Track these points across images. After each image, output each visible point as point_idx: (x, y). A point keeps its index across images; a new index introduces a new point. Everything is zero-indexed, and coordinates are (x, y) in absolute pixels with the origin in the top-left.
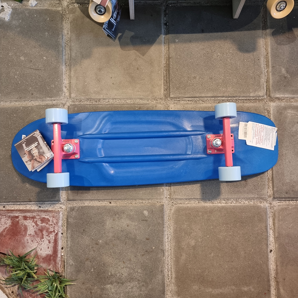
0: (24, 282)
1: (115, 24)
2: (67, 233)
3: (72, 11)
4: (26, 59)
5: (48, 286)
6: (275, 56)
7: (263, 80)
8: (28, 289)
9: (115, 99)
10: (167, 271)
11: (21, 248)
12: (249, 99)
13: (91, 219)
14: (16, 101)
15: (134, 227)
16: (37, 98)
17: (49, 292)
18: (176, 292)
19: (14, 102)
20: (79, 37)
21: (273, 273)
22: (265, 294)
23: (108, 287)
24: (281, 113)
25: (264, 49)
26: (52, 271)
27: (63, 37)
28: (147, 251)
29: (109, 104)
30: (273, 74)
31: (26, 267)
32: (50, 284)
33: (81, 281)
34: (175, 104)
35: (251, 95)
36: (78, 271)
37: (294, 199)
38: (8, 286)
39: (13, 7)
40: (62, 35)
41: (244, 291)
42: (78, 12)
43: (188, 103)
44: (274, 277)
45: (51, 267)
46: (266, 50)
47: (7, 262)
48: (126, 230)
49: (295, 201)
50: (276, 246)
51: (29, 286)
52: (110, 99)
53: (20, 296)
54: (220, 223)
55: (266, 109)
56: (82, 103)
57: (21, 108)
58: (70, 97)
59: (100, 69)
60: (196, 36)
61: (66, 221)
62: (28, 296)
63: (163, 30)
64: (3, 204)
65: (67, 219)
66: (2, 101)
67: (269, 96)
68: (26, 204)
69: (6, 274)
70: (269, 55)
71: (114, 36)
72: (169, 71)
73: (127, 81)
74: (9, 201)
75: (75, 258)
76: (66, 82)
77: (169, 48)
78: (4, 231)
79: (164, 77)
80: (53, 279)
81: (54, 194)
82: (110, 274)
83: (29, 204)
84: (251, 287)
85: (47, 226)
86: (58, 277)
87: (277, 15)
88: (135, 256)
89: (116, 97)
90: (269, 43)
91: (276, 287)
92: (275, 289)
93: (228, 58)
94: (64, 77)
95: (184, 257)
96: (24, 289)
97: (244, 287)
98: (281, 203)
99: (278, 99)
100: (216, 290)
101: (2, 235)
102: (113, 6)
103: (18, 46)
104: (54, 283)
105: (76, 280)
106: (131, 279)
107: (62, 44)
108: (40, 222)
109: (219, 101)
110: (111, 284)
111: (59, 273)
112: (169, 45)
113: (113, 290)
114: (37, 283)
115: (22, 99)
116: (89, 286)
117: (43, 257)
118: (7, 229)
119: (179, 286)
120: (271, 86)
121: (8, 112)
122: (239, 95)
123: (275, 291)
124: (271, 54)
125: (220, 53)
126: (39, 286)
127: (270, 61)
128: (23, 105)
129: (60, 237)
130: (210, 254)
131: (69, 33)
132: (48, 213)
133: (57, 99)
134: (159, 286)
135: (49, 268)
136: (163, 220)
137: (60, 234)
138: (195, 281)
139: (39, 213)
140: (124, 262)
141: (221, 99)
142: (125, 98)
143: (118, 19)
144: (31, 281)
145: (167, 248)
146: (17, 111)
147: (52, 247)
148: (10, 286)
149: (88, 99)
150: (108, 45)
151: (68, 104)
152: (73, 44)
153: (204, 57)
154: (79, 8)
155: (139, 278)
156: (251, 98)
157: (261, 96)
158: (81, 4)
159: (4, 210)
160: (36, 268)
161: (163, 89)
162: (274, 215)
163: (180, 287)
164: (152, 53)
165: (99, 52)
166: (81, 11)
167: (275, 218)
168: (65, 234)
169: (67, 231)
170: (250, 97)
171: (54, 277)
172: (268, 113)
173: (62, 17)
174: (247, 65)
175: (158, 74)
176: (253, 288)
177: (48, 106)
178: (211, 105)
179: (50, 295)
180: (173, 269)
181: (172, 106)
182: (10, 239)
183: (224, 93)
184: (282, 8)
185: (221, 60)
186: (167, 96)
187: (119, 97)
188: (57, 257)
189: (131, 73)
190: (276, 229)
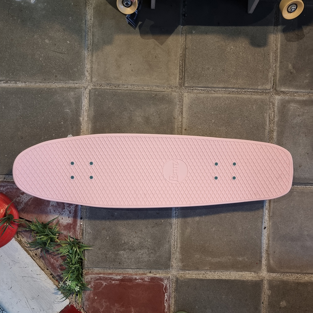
0: (48, 245)
1: (137, 13)
4: (50, 42)
5: (68, 249)
6: (284, 51)
7: (271, 74)
8: (51, 251)
9: (134, 85)
10: (173, 241)
11: (44, 216)
12: (257, 91)
14: (41, 82)
16: (60, 80)
17: (70, 255)
18: (180, 259)
19: (39, 83)
20: (102, 23)
21: (264, 246)
22: (257, 263)
23: (121, 253)
24: (284, 106)
25: (274, 45)
26: (72, 238)
27: (87, 22)
28: (156, 224)
29: (128, 90)
30: (281, 69)
31: (50, 233)
32: (70, 248)
33: (97, 247)
34: (189, 93)
35: (259, 88)
36: (95, 238)
38: (32, 249)
40: (86, 20)
41: (239, 260)
43: (201, 93)
44: (266, 250)
45: (71, 234)
46: (276, 45)
47: (33, 227)
50: (269, 224)
51: (52, 249)
52: (128, 84)
53: (43, 257)
55: (272, 102)
56: (102, 88)
57: (46, 89)
58: (91, 81)
59: (120, 56)
60: (212, 28)
62: (50, 258)
63: (181, 21)
66: (28, 81)
67: (275, 89)
69: (30, 239)
70: (279, 50)
71: (135, 25)
72: (185, 61)
73: (145, 68)
75: (93, 227)
76: (88, 66)
77: (186, 39)
78: (29, 201)
79: (179, 66)
82: (123, 242)
84: (245, 258)
86: (76, 243)
87: (288, 16)
88: (146, 228)
89: (134, 83)
90: (279, 39)
91: (267, 258)
92: (266, 260)
93: (240, 52)
94: (86, 62)
95: (189, 230)
96: (47, 251)
97: (240, 258)
99: (283, 92)
100: (215, 259)
101: (28, 204)
103: (43, 29)
104: (74, 248)
105: (93, 246)
106: (141, 247)
107: (85, 29)
109: (229, 91)
110: (124, 251)
111: (78, 240)
112: (186, 35)
113: (125, 256)
114: (58, 247)
115: (47, 80)
117: (64, 225)
118: (32, 199)
119: (182, 255)
121: (33, 92)
122: (248, 87)
123: (265, 261)
124: (281, 50)
125: (233, 47)
126: (61, 250)
127: (279, 56)
128: (47, 87)
130: (212, 228)
131: (92, 19)
133: (79, 82)
134: (165, 253)
135: (69, 235)
137: (80, 206)
138: (197, 250)
140: (136, 232)
141: (231, 90)
142: (142, 85)
143: (140, 8)
144: (54, 245)
145: (174, 222)
146: (42, 91)
147: (72, 217)
148: (34, 249)
149: (108, 84)
150: (129, 33)
151: (89, 88)
152: (95, 30)
153: (219, 50)
155: (148, 246)
156: (259, 91)
157: (268, 89)
160: (57, 235)
161: (178, 78)
163: (184, 255)
164: (170, 42)
165: (120, 39)
170: (258, 89)
171: (73, 243)
172: (273, 105)
173: (86, 2)
174: (257, 59)
175: (174, 63)
176: (247, 258)
177: (71, 88)
178: (222, 95)
179: (70, 257)
180: (178, 240)
181: (186, 94)
182: (34, 208)
183: (234, 84)
184: (293, 10)
185: (234, 53)
186: (182, 85)
187: (137, 84)
188: (77, 226)
189: (149, 61)
190: (271, 210)
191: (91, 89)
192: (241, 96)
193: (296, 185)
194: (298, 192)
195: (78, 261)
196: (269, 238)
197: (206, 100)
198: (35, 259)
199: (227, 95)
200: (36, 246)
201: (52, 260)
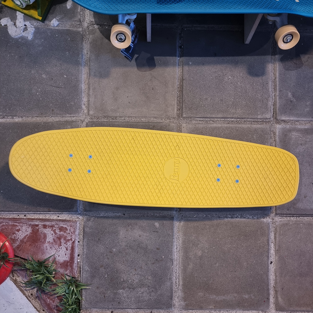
0: (43, 285)
1: (133, 47)
2: (83, 242)
3: (92, 32)
4: (47, 77)
5: (65, 289)
6: (283, 80)
7: (270, 103)
8: (47, 291)
9: (131, 117)
10: (175, 279)
11: (40, 254)
12: (257, 120)
13: (106, 229)
15: (146, 237)
16: (57, 114)
17: (66, 294)
18: (183, 298)
19: (36, 118)
20: (98, 57)
21: (272, 283)
22: (264, 301)
23: (120, 292)
24: (286, 135)
25: (273, 74)
26: (68, 276)
27: (83, 56)
28: (157, 260)
29: (125, 122)
30: (280, 98)
31: (46, 271)
32: (67, 288)
33: (95, 285)
34: (187, 124)
35: (259, 117)
36: (93, 277)
37: (295, 216)
38: (28, 289)
39: (35, 26)
40: (82, 55)
41: (245, 298)
42: (98, 33)
43: (199, 123)
44: (274, 287)
45: (68, 272)
46: (275, 75)
47: (28, 266)
48: (138, 240)
49: (296, 218)
50: (276, 258)
51: (48, 289)
52: (126, 116)
53: (39, 298)
54: (225, 236)
55: (273, 131)
56: (100, 120)
57: (42, 123)
58: (88, 114)
59: (117, 89)
60: (209, 59)
61: (82, 231)
62: (46, 298)
63: (178, 52)
64: (24, 213)
65: (84, 229)
66: (25, 116)
67: (276, 118)
68: (45, 214)
69: (25, 278)
70: (277, 79)
71: (131, 58)
72: (182, 92)
73: (142, 100)
74: (30, 210)
75: (91, 265)
76: (85, 100)
77: (183, 70)
78: (25, 238)
79: (177, 97)
80: (70, 283)
81: (72, 205)
82: (122, 280)
83: (49, 214)
84: (252, 295)
85: (65, 234)
86: (74, 282)
88: (146, 265)
89: (131, 115)
90: (277, 69)
91: (275, 296)
92: (274, 298)
93: (238, 81)
94: (83, 95)
95: (191, 266)
96: (43, 291)
97: (246, 295)
98: (283, 219)
99: (284, 121)
100: (219, 296)
101: (23, 241)
102: (132, 30)
103: (40, 64)
104: (70, 287)
105: (91, 284)
106: (142, 285)
107: (82, 63)
108: (59, 230)
109: (229, 121)
110: (123, 289)
111: (75, 278)
112: (183, 67)
113: (125, 295)
114: (55, 287)
115: (44, 115)
116: (103, 290)
117: (61, 263)
118: (28, 236)
119: (185, 293)
120: (277, 109)
121: (30, 127)
122: (247, 116)
124: (279, 79)
125: (231, 77)
126: (57, 289)
127: (277, 85)
128: (44, 121)
129: (77, 245)
130: (216, 264)
131: (89, 53)
132: (66, 223)
133: (76, 115)
134: (167, 292)
135: (66, 273)
136: (173, 232)
137: (77, 242)
138: (200, 288)
139: (58, 223)
140: (135, 269)
141: (230, 120)
142: (140, 117)
143: (136, 42)
144: (50, 284)
145: (175, 257)
146: (38, 126)
147: (69, 254)
148: (30, 288)
149: (105, 117)
150: (125, 66)
151: (86, 121)
152: (92, 64)
153: (216, 80)
154: (99, 30)
155: (149, 284)
157: (268, 119)
158: (100, 26)
159: (25, 219)
160: (54, 273)
161: (176, 108)
162: (276, 229)
163: (187, 293)
164: (166, 74)
165: (117, 72)
166: (101, 32)
167: (276, 232)
168: (81, 243)
169: (83, 240)
170: (258, 119)
171: (70, 281)
172: (274, 134)
173: (83, 37)
174: (256, 88)
175: (172, 94)
176: (254, 295)
177: (68, 122)
178: (221, 125)
179: (67, 297)
180: (180, 277)
181: (184, 125)
182: (30, 245)
183: (234, 114)
184: (288, 40)
185: (231, 83)
186: (180, 115)
187: (134, 116)
188: (74, 263)
189: (146, 93)
190: (277, 243)
191: (88, 122)
192: (240, 125)
193: (302, 216)
194: (304, 224)
195: (75, 301)
196: (276, 273)
197: (205, 130)
198: (30, 299)
199: (226, 125)
200: (32, 286)
201: (48, 300)
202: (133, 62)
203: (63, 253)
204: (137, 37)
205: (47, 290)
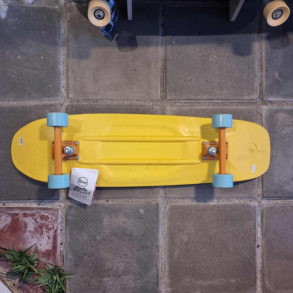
0: (25, 276)
1: (113, 25)
2: (66, 230)
3: (70, 10)
4: (23, 59)
5: (48, 279)
6: (269, 60)
7: (257, 84)
9: (113, 100)
10: (161, 265)
11: (21, 243)
12: (243, 102)
13: (89, 217)
14: (14, 101)
15: (130, 224)
16: (35, 97)
17: (49, 285)
18: (169, 284)
19: (12, 102)
20: (77, 36)
21: (259, 267)
22: (251, 285)
23: (105, 280)
24: (272, 117)
25: (259, 53)
26: (51, 265)
27: (61, 36)
28: (142, 247)
29: (107, 105)
30: (267, 78)
31: (27, 262)
32: (50, 278)
33: (79, 274)
34: (171, 106)
35: (245, 98)
36: (77, 265)
37: (282, 198)
38: (10, 279)
39: (9, 4)
40: (60, 34)
41: (232, 282)
42: (76, 11)
43: (184, 105)
44: (260, 270)
45: (51, 261)
46: (261, 53)
47: (8, 257)
48: (122, 227)
49: (282, 200)
50: (263, 242)
51: (30, 279)
52: (107, 99)
53: (21, 288)
54: (211, 220)
55: (259, 112)
56: (80, 104)
57: (19, 107)
58: (68, 97)
59: (98, 70)
60: (193, 38)
61: (65, 219)
62: (29, 288)
63: (160, 31)
64: (3, 202)
65: (66, 217)
67: (262, 99)
68: (25, 202)
69: (7, 268)
70: (264, 59)
71: (112, 37)
72: (166, 73)
73: (124, 82)
74: (9, 199)
75: (74, 253)
76: (64, 82)
77: (166, 50)
78: (5, 228)
79: (160, 78)
80: (53, 273)
81: (53, 193)
82: (107, 268)
83: (29, 202)
84: (239, 279)
85: (47, 223)
86: (57, 271)
87: (272, 23)
88: (131, 252)
89: (113, 98)
90: (264, 47)
91: (262, 279)
92: (261, 281)
93: (224, 61)
94: (62, 77)
95: (177, 252)
96: (25, 282)
97: (233, 279)
98: (269, 202)
99: (271, 102)
100: (206, 282)
101: (3, 231)
102: (111, 7)
103: (15, 44)
104: (54, 277)
105: (75, 273)
106: (127, 272)
107: (60, 44)
108: (40, 219)
109: (214, 103)
110: (108, 277)
111: (58, 267)
112: (166, 46)
113: (110, 283)
114: (38, 277)
115: (20, 98)
116: (87, 279)
117: (43, 252)
118: (8, 226)
120: (264, 89)
121: (6, 112)
122: (233, 98)
123: (260, 282)
124: (266, 58)
125: (216, 56)
126: (40, 280)
127: (264, 65)
128: (21, 105)
129: (59, 234)
130: (202, 249)
131: (67, 32)
132: (47, 211)
133: (55, 99)
135: (49, 262)
136: (158, 218)
137: (59, 231)
138: (187, 274)
139: (39, 211)
140: (120, 257)
141: (216, 101)
142: (122, 100)
143: (116, 20)
144: (32, 275)
145: (161, 243)
146: (15, 110)
147: (52, 243)
148: (12, 279)
149: (86, 100)
150: (106, 46)
151: (66, 104)
152: (70, 44)
153: (201, 60)
154: (77, 7)
155: (134, 271)
156: (245, 101)
157: (255, 100)
158: (78, 3)
159: (4, 208)
160: (36, 262)
161: (160, 90)
162: (262, 213)
163: (173, 279)
164: (149, 54)
165: (96, 52)
166: (79, 10)
167: (263, 216)
168: (64, 231)
169: (66, 228)
170: (244, 100)
171: (53, 271)
172: (260, 116)
173: (60, 16)
174: (242, 68)
175: (155, 75)
176: (241, 279)
177: (46, 106)
178: (206, 107)
179: (50, 287)
180: (166, 263)
181: (168, 108)
182: (10, 235)
183: (219, 95)
184: (278, 16)
185: (217, 63)
186: (164, 97)
187: (116, 98)
188: (57, 252)
189: (128, 74)
190: (264, 226)
191: (67, 105)
192: (226, 107)
193: (288, 199)
194: (291, 206)
195: (59, 291)
196: (263, 257)
197: (190, 113)
198: (13, 290)
199: (211, 107)
200: (14, 277)
201: (31, 290)
202: (114, 41)
203: (45, 242)
204: (118, 14)
205: (29, 281)
